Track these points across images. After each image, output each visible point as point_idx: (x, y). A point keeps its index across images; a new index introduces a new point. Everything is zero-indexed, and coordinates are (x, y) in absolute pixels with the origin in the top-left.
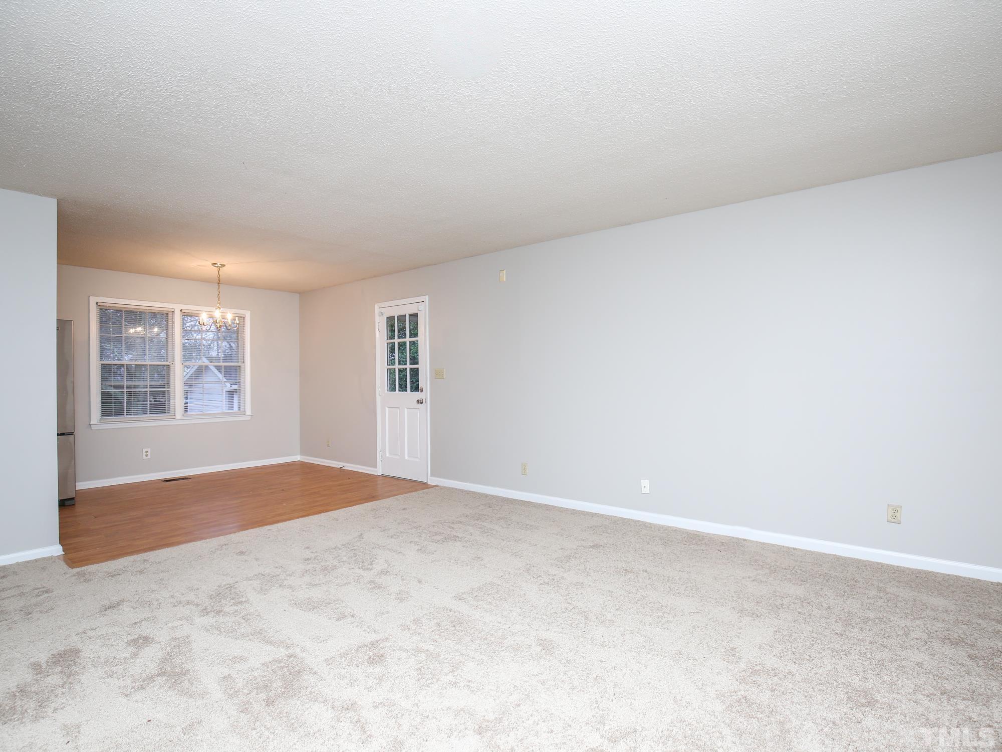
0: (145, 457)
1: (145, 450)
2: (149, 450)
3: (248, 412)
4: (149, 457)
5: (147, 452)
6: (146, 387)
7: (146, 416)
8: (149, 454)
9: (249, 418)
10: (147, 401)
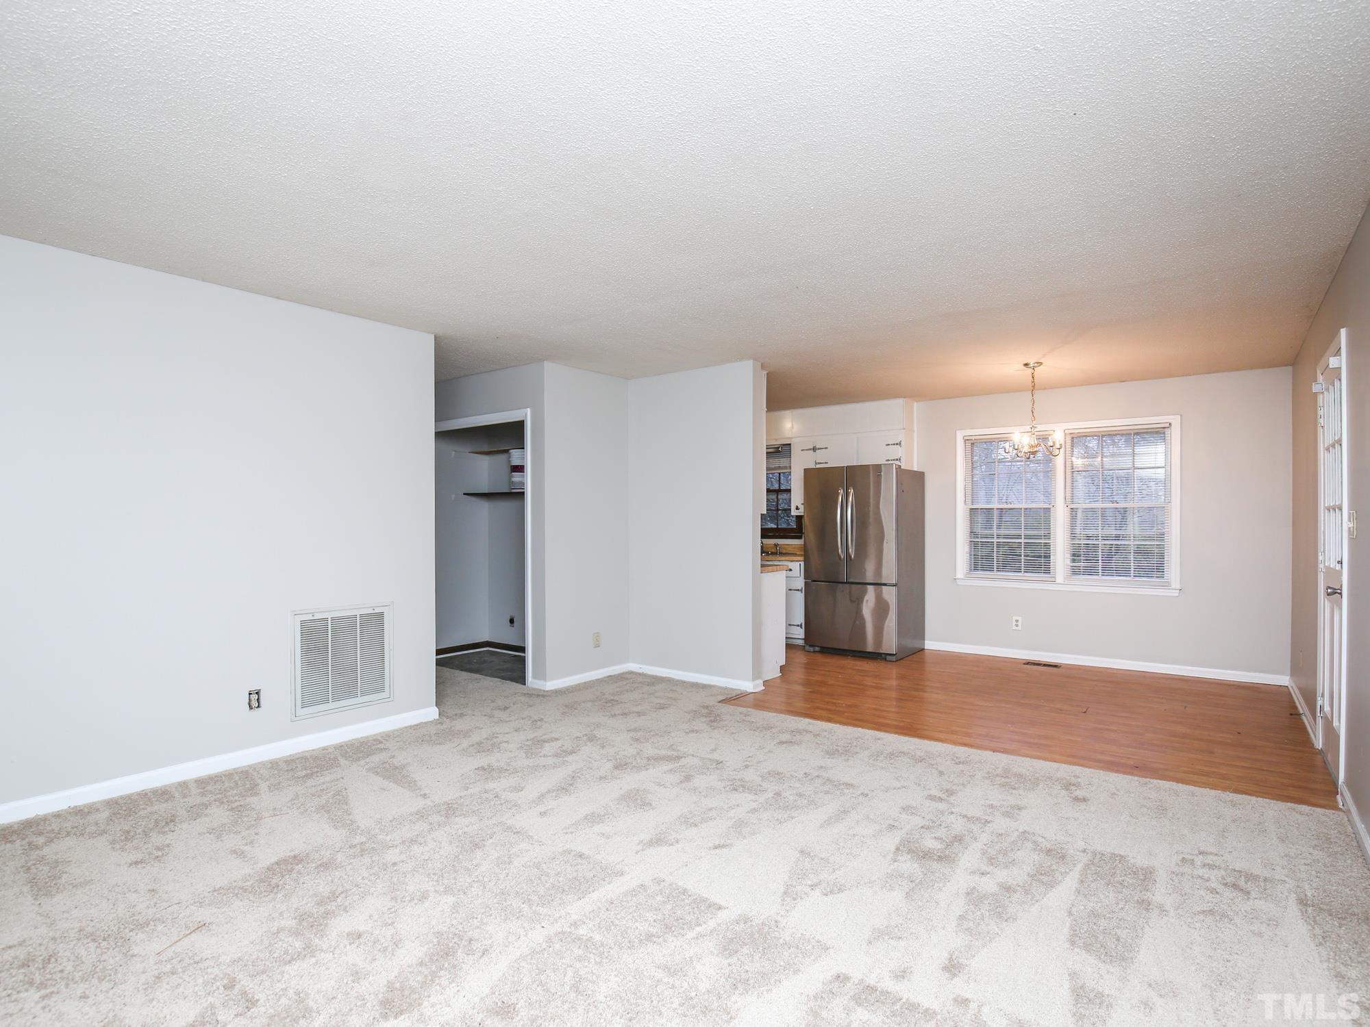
0: (1014, 628)
1: (1015, 618)
2: (1019, 618)
3: (1176, 584)
4: (1019, 628)
5: (1017, 621)
6: (1019, 537)
7: (1020, 574)
8: (1019, 623)
9: (1176, 593)
10: (1021, 556)
